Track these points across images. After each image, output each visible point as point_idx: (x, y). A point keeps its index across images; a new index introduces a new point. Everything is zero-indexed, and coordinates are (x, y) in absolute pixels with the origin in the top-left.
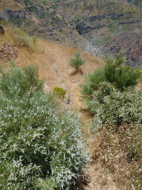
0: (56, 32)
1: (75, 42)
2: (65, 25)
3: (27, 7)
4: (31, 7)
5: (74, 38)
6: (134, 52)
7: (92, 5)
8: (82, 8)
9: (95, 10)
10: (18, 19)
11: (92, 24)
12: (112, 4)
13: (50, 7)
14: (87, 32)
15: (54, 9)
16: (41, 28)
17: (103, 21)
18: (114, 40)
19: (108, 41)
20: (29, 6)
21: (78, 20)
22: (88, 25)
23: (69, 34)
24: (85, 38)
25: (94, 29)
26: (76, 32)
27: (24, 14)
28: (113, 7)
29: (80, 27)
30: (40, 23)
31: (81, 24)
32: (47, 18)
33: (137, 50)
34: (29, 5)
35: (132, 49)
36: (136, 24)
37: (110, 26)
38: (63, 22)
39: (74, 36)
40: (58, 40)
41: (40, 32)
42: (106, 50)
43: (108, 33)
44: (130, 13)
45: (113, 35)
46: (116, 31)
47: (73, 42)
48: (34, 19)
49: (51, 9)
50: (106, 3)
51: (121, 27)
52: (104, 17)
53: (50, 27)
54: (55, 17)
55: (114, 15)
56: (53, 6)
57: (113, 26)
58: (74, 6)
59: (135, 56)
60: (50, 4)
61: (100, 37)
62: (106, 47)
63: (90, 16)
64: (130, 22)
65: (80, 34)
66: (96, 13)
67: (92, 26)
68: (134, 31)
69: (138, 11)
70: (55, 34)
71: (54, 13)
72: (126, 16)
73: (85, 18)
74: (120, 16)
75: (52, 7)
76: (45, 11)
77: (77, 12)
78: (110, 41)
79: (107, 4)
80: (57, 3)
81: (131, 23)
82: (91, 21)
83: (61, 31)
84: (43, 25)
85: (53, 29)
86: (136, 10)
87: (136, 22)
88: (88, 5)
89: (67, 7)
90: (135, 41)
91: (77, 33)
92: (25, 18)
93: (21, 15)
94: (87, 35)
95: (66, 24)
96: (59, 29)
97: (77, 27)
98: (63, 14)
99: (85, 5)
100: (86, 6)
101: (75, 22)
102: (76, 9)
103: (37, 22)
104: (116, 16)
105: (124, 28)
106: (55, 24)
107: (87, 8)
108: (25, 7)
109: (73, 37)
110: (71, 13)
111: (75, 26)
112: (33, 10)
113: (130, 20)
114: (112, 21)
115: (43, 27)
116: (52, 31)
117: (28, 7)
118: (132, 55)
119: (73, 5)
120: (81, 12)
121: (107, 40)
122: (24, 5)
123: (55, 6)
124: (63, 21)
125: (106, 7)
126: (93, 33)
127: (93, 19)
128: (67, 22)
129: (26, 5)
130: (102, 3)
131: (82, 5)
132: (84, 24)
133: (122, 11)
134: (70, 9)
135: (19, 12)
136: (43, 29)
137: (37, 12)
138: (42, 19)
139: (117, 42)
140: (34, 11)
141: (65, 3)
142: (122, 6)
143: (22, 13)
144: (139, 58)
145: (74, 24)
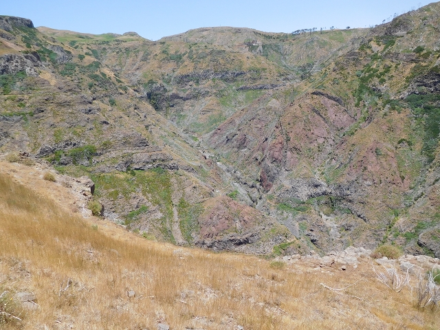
0: (102, 105)
1: (147, 127)
2: (121, 91)
3: (28, 49)
4: (39, 51)
5: (143, 117)
6: (274, 145)
7: (179, 53)
8: (158, 57)
9: (186, 63)
10: (5, 75)
11: (183, 90)
12: (220, 52)
13: (86, 54)
14: (173, 106)
15: (97, 57)
16: (63, 97)
17: (205, 85)
18: (232, 122)
19: (220, 125)
20: (34, 48)
21: (151, 82)
22: (174, 91)
23: (132, 109)
24: (168, 117)
25: (187, 99)
26: (147, 106)
27: (21, 65)
28: (223, 58)
29: (156, 95)
30: (62, 86)
31: (158, 89)
32: (80, 76)
33: (280, 141)
34: (35, 46)
35: (269, 140)
36: (271, 91)
37: (220, 94)
38: (118, 85)
39: (144, 114)
40: (105, 122)
41: (60, 105)
42: (217, 143)
43: (217, 109)
44: (257, 71)
45: (228, 112)
46: (233, 103)
47: (143, 126)
48: (47, 75)
49: (87, 57)
50: (208, 51)
51: (241, 96)
52: (206, 77)
53: (88, 94)
54: (98, 73)
55: (227, 73)
56: (93, 51)
57: (226, 93)
58: (141, 54)
59: (277, 153)
60: (88, 48)
61: (200, 116)
62: (217, 137)
63: (176, 73)
64: (259, 86)
65: (157, 108)
66: (188, 68)
67: (182, 94)
68: (270, 104)
69: (271, 67)
70: (99, 110)
71: (97, 65)
72: (249, 76)
73: (166, 77)
74: (238, 75)
75: (91, 53)
76: (75, 60)
77: (149, 66)
78: (222, 124)
79: (211, 53)
80: (103, 46)
81: (261, 88)
82: (178, 83)
83: (112, 103)
84: (69, 90)
85: (94, 99)
86: (266, 66)
87: (269, 86)
88: (172, 52)
89: (125, 54)
90: (274, 124)
91: (150, 107)
92: (23, 74)
93: (12, 67)
94: (172, 111)
95: (125, 89)
96: (107, 99)
97: (149, 96)
98: (117, 68)
99: (164, 52)
100: (168, 54)
101: (146, 85)
102: (145, 59)
103: (53, 82)
104: (229, 76)
105: (248, 98)
106: (98, 88)
107: (170, 59)
108: (24, 50)
109: (142, 115)
110: (135, 67)
111: (145, 94)
112: (46, 57)
113: (259, 83)
114: (223, 85)
115: (69, 93)
116: (91, 103)
117: (33, 50)
118: (272, 152)
119: (138, 51)
120: (156, 66)
121: (215, 121)
122: (22, 45)
123: (99, 52)
124: (116, 83)
125: (209, 57)
126: (185, 108)
127: (182, 80)
128: (126, 84)
129: (29, 46)
130: (200, 51)
131: (158, 52)
132: (165, 90)
133: (241, 67)
134: (132, 59)
135: (9, 59)
136: (69, 99)
137: (54, 62)
138: (66, 76)
139: (237, 125)
140: (48, 59)
141: (120, 46)
142: (240, 58)
143: (17, 62)
144: (285, 157)
145: (142, 89)
